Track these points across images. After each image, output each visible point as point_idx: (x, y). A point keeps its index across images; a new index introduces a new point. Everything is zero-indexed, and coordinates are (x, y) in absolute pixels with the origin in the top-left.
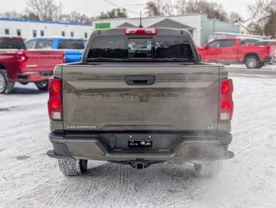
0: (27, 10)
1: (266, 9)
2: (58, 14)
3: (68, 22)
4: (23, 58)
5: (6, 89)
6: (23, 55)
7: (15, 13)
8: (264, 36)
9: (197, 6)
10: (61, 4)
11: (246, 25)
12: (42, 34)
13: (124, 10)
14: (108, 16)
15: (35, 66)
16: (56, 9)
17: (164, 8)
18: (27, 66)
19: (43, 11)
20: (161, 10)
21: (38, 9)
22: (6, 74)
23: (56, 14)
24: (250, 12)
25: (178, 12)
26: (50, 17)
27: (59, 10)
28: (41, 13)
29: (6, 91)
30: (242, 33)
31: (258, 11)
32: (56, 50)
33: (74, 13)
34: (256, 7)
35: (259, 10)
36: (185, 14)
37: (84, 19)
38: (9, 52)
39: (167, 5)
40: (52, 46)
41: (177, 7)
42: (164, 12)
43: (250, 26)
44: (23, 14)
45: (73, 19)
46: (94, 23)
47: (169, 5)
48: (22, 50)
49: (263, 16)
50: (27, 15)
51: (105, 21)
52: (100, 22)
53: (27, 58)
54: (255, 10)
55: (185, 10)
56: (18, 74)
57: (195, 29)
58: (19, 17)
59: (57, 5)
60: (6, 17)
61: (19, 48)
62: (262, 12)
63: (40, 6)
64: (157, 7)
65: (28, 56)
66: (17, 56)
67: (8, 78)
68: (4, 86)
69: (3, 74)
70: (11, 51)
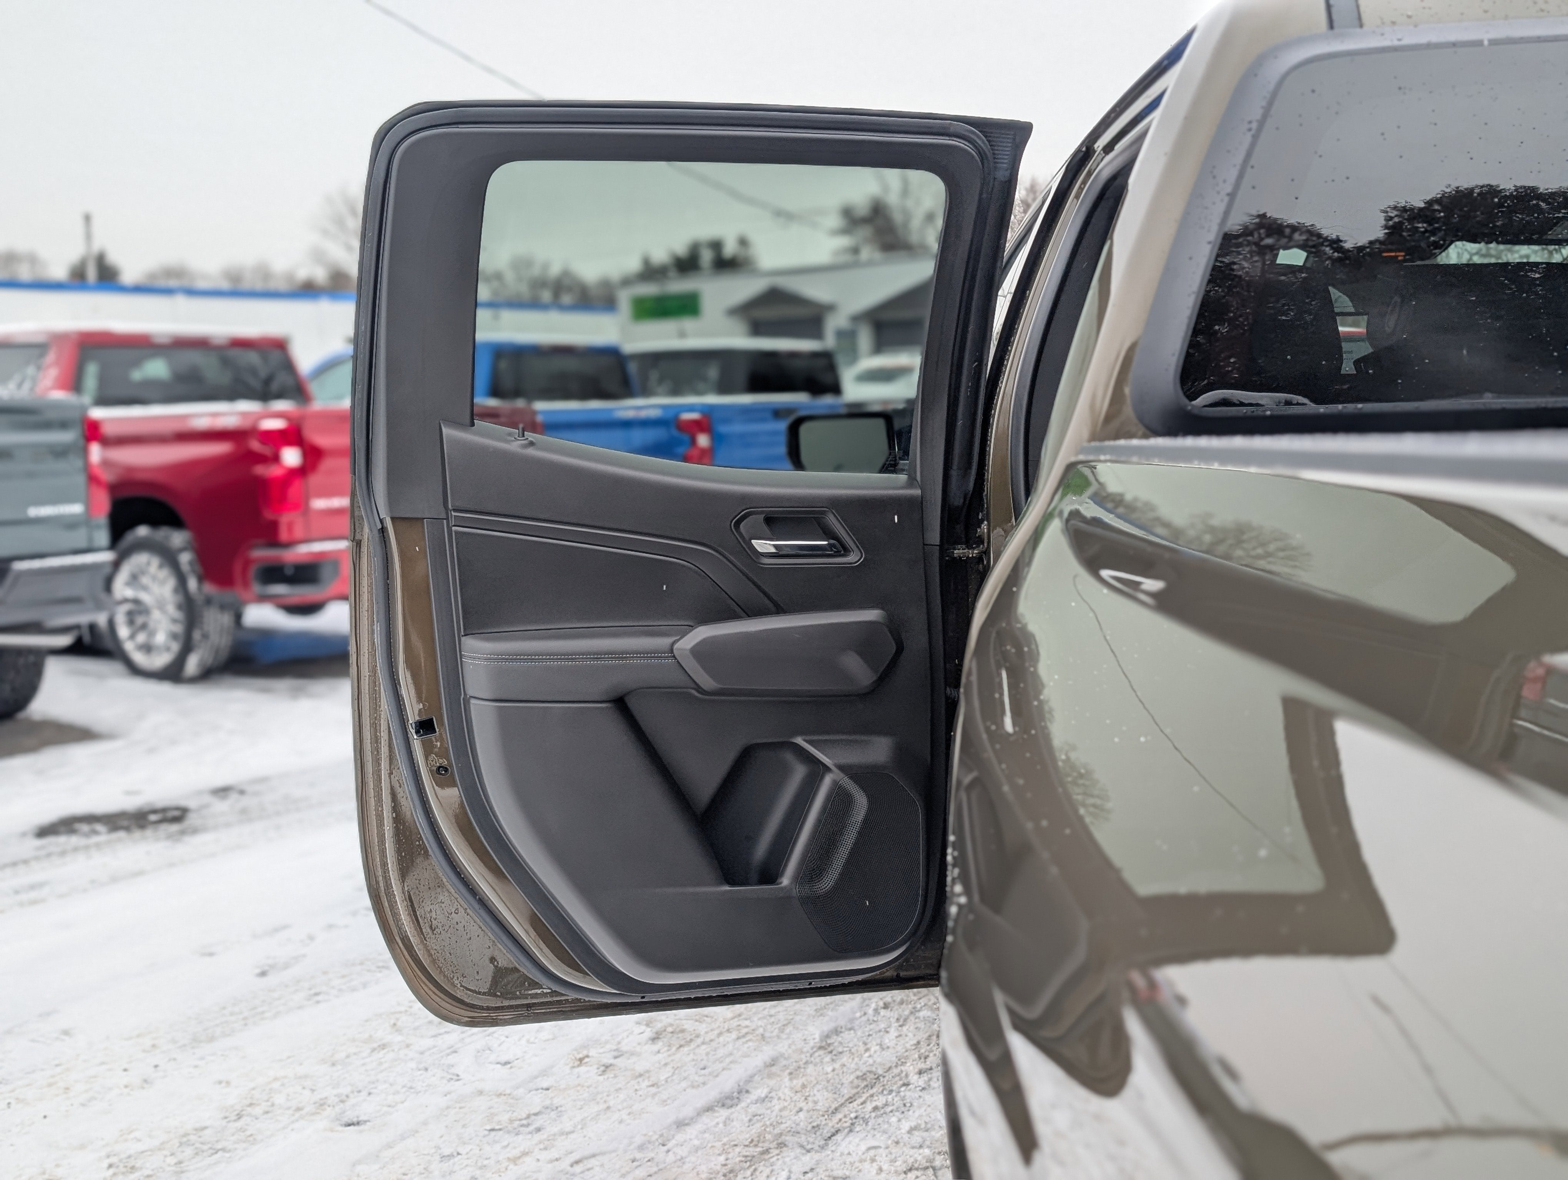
0: (318, 255)
4: (291, 457)
5: (187, 648)
6: (293, 435)
13: (744, 242)
18: (319, 504)
22: (185, 558)
29: (192, 665)
33: (522, 264)
37: (569, 289)
38: (202, 423)
44: (302, 274)
46: (624, 298)
48: (282, 405)
50: (320, 275)
51: (677, 286)
53: (313, 455)
56: (261, 554)
58: (283, 286)
61: (265, 394)
65: (321, 439)
66: (255, 445)
67: (201, 579)
68: (179, 628)
69: (169, 558)
70: (215, 415)
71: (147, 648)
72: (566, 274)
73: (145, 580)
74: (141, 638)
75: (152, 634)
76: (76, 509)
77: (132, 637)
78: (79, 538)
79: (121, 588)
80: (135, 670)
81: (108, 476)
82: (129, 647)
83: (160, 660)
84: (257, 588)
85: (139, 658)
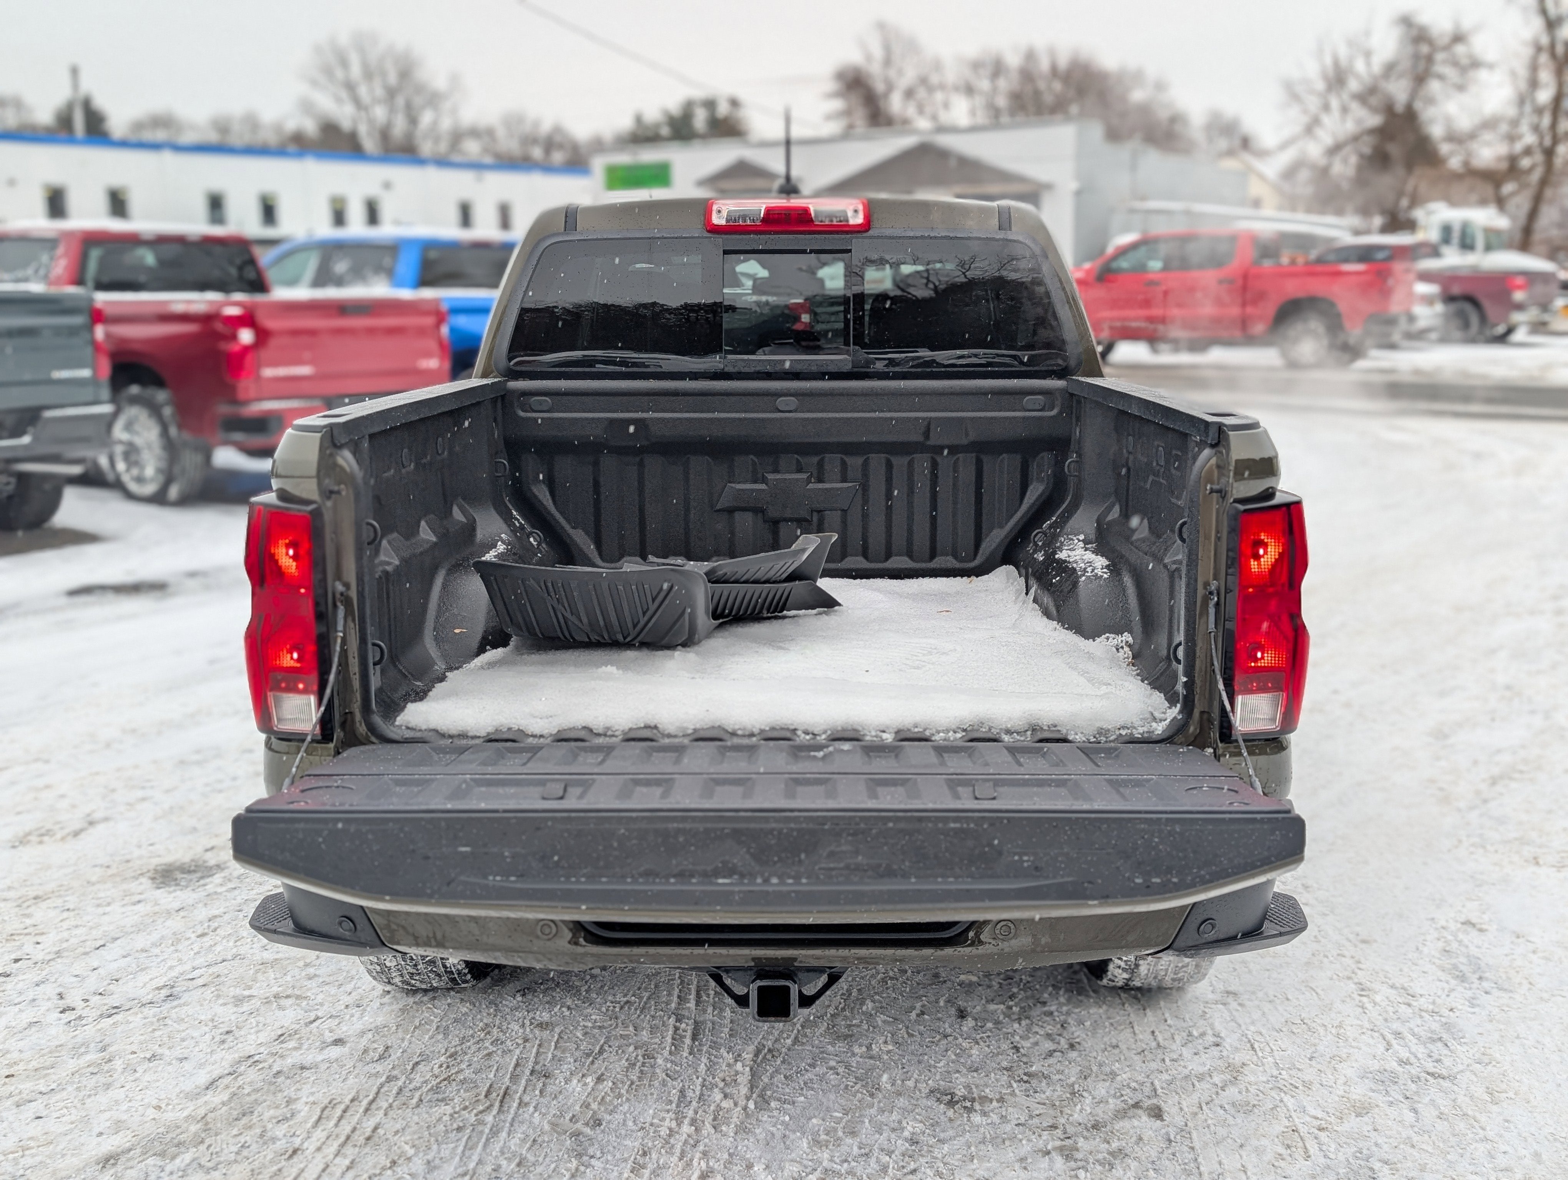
0: (307, 107)
1: (1362, 98)
2: (446, 124)
3: (488, 160)
4: (246, 336)
5: (169, 481)
6: (248, 319)
7: (252, 122)
8: (1353, 220)
9: (1058, 86)
10: (455, 79)
11: (1271, 168)
12: (373, 215)
13: (734, 103)
14: (665, 131)
15: (304, 370)
16: (434, 99)
17: (909, 94)
18: (268, 372)
19: (380, 113)
20: (896, 104)
21: (357, 102)
22: (167, 411)
23: (435, 123)
24: (1294, 112)
25: (973, 112)
26: (409, 137)
27: (447, 105)
28: (371, 121)
29: (174, 492)
30: (1257, 203)
31: (1326, 108)
32: (406, 294)
33: (513, 121)
34: (1320, 86)
35: (1335, 103)
36: (1005, 119)
37: (561, 146)
39: (924, 81)
40: (390, 274)
41: (969, 90)
42: (911, 111)
43: (1289, 174)
44: (291, 125)
45: (509, 145)
46: (599, 164)
47: (934, 79)
48: (240, 296)
49: (1350, 127)
50: (310, 127)
51: (649, 156)
52: (624, 158)
53: (263, 336)
54: (1313, 103)
55: (1002, 102)
56: (224, 409)
57: (1048, 187)
58: (272, 139)
59: (440, 83)
60: (213, 137)
62: (1345, 110)
63: (363, 91)
64: (879, 87)
65: (270, 323)
66: (219, 326)
67: (181, 427)
68: (163, 465)
69: (155, 410)
70: (189, 302)
71: (140, 480)
72: (558, 129)
73: (137, 427)
74: (135, 472)
75: (142, 468)
76: (85, 373)
77: (128, 470)
78: (88, 393)
79: (119, 432)
80: (130, 496)
81: (109, 347)
82: (126, 478)
83: (149, 489)
84: (221, 435)
85: (133, 487)
